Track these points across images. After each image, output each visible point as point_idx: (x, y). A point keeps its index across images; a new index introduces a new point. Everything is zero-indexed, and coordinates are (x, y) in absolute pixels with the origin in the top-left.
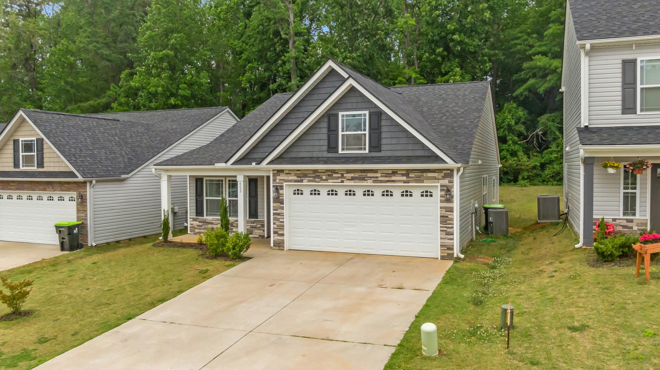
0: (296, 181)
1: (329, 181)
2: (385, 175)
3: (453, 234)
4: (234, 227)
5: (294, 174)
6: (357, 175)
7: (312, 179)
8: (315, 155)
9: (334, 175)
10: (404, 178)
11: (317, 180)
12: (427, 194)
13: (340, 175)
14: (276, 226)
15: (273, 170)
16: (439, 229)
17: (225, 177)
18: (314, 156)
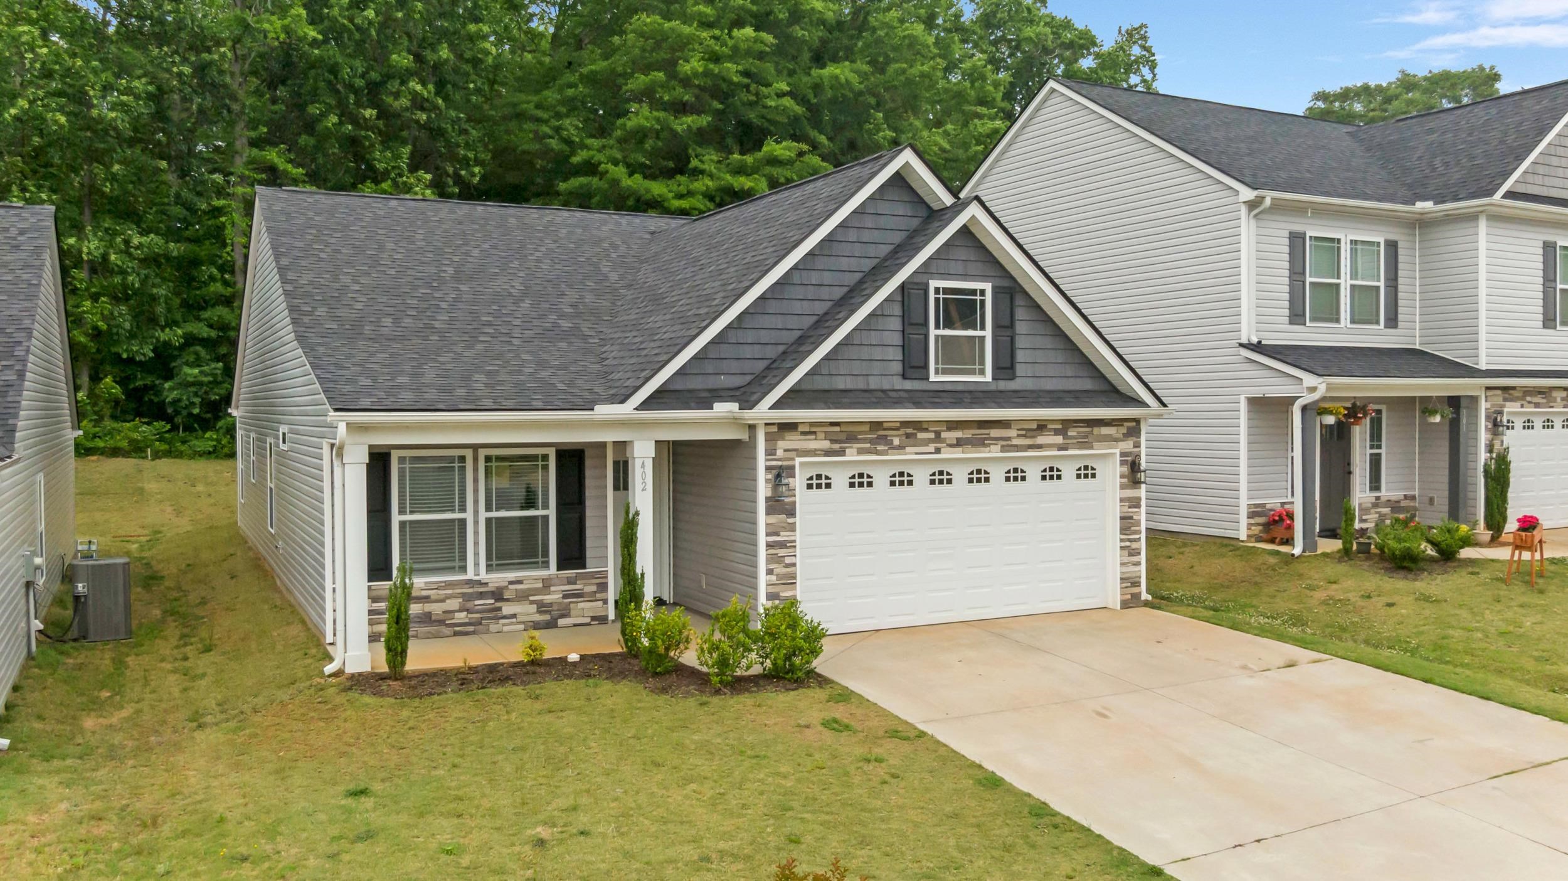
0: (828, 453)
1: (908, 449)
2: (1023, 432)
3: (1139, 554)
4: (508, 600)
5: (822, 436)
6: (967, 434)
7: (868, 445)
8: (874, 383)
9: (921, 435)
10: (1059, 439)
11: (880, 448)
12: (1086, 473)
13: (932, 435)
14: (773, 578)
15: (766, 424)
16: (1118, 544)
17: (475, 447)
18: (872, 387)
